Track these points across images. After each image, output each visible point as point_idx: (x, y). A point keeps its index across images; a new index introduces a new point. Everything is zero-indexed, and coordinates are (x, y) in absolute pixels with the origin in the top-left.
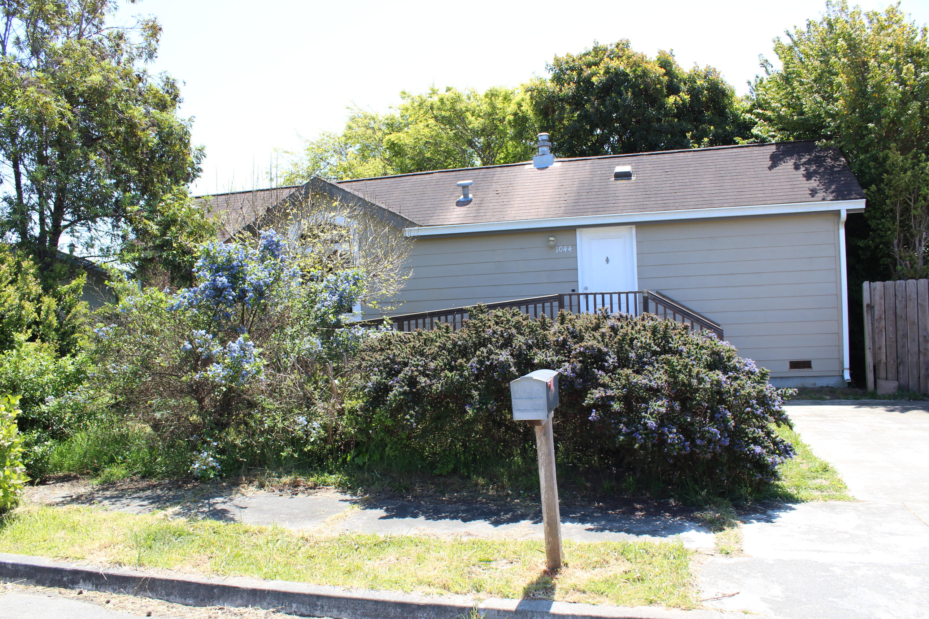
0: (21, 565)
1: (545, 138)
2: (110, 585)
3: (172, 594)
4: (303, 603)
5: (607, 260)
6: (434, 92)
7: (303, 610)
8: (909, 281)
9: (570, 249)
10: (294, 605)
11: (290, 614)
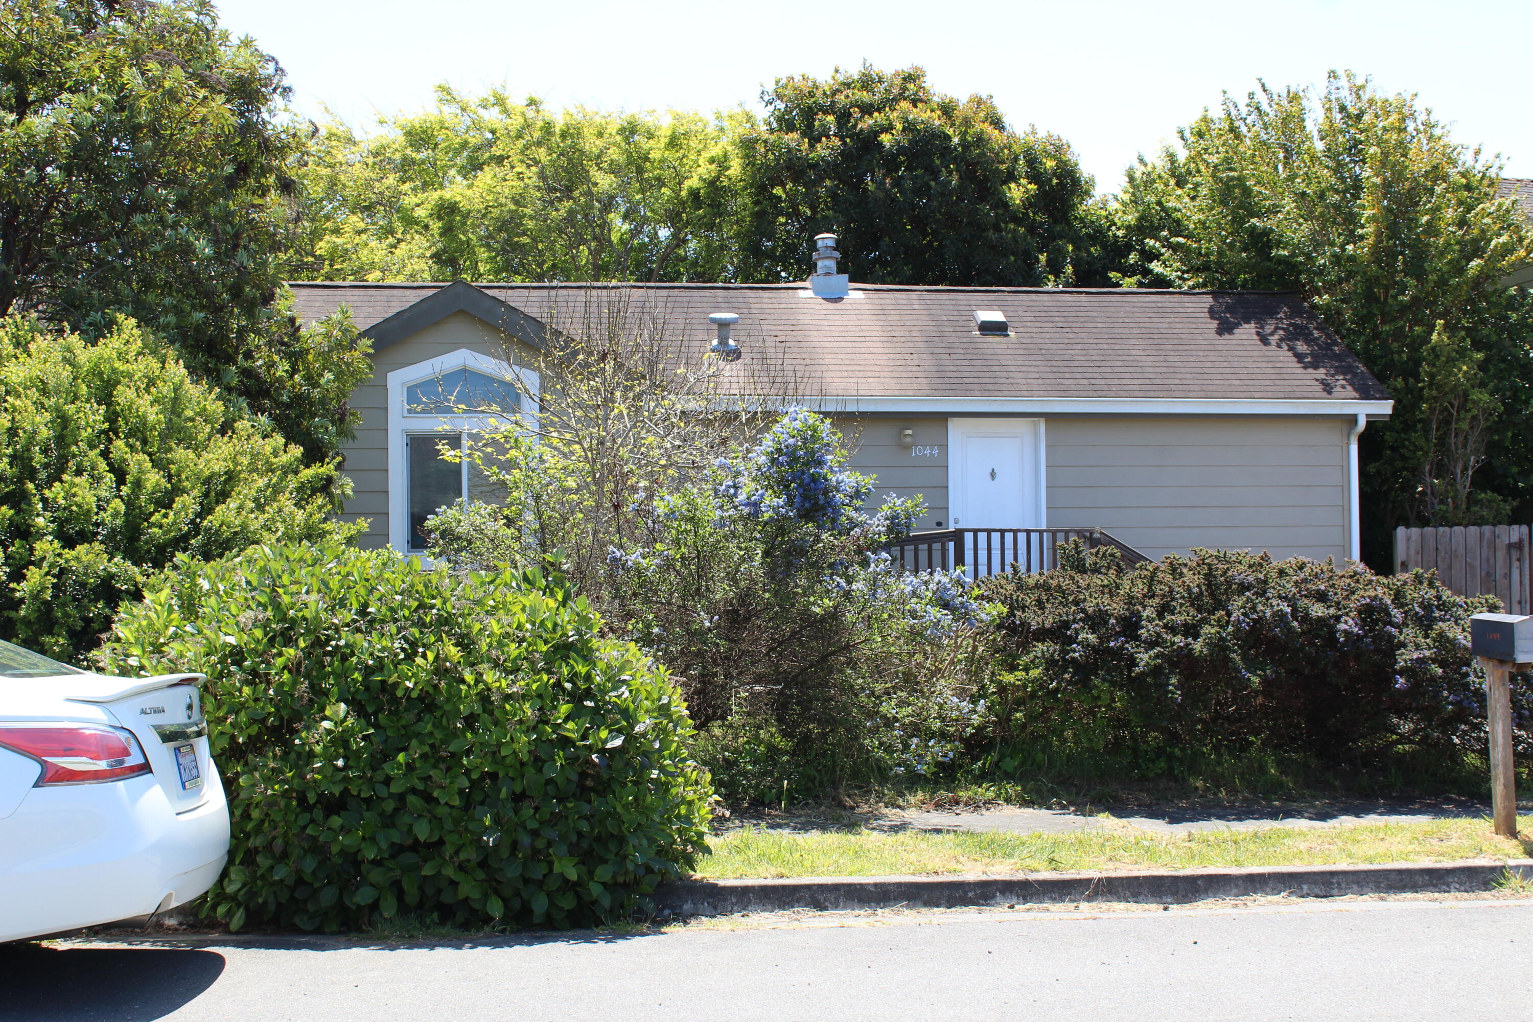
0: (890, 884)
1: (831, 243)
2: (1044, 894)
3: (1140, 894)
4: (1315, 883)
5: (993, 475)
6: (500, 101)
7: (1317, 891)
8: (1456, 528)
9: (936, 452)
10: (1305, 887)
11: (1303, 897)
